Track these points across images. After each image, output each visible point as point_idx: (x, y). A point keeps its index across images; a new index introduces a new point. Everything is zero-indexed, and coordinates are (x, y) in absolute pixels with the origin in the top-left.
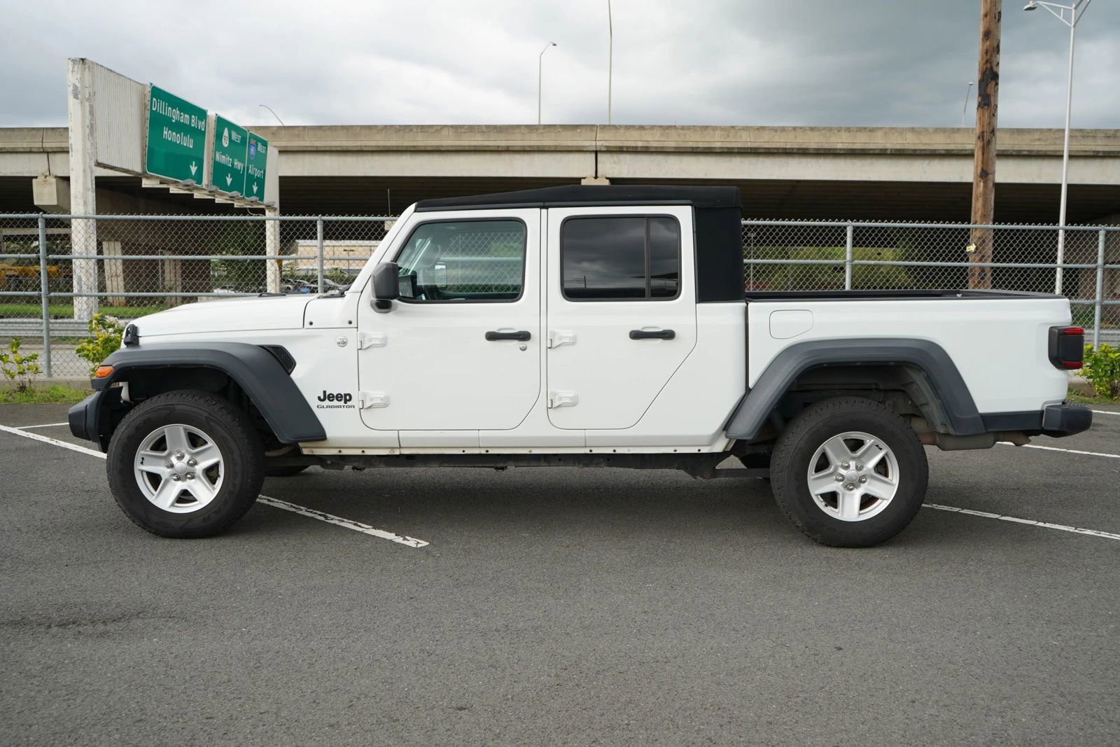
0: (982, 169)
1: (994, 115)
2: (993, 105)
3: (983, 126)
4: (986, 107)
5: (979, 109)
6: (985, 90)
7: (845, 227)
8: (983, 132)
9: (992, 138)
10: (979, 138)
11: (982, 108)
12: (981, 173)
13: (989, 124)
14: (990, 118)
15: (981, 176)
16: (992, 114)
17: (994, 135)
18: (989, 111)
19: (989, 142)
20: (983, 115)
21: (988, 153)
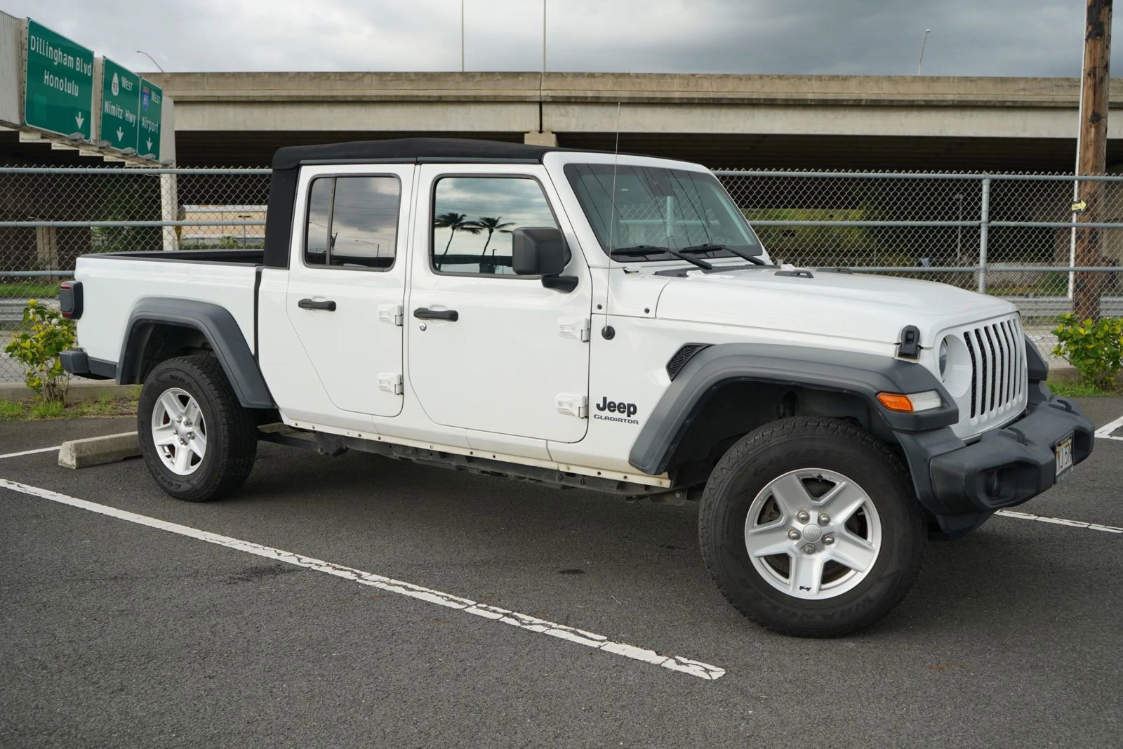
0: (1094, 111)
1: (1107, 47)
2: (1106, 35)
3: (1094, 60)
4: (1098, 38)
5: (1090, 40)
6: (1097, 18)
7: (980, 181)
8: (1094, 68)
9: (1105, 74)
10: (1089, 75)
11: (1093, 39)
12: (1092, 117)
13: (1103, 58)
14: (1103, 51)
15: (1092, 121)
16: (1105, 46)
17: (1107, 71)
18: (1102, 42)
19: (1102, 80)
20: (1095, 47)
21: (1101, 93)
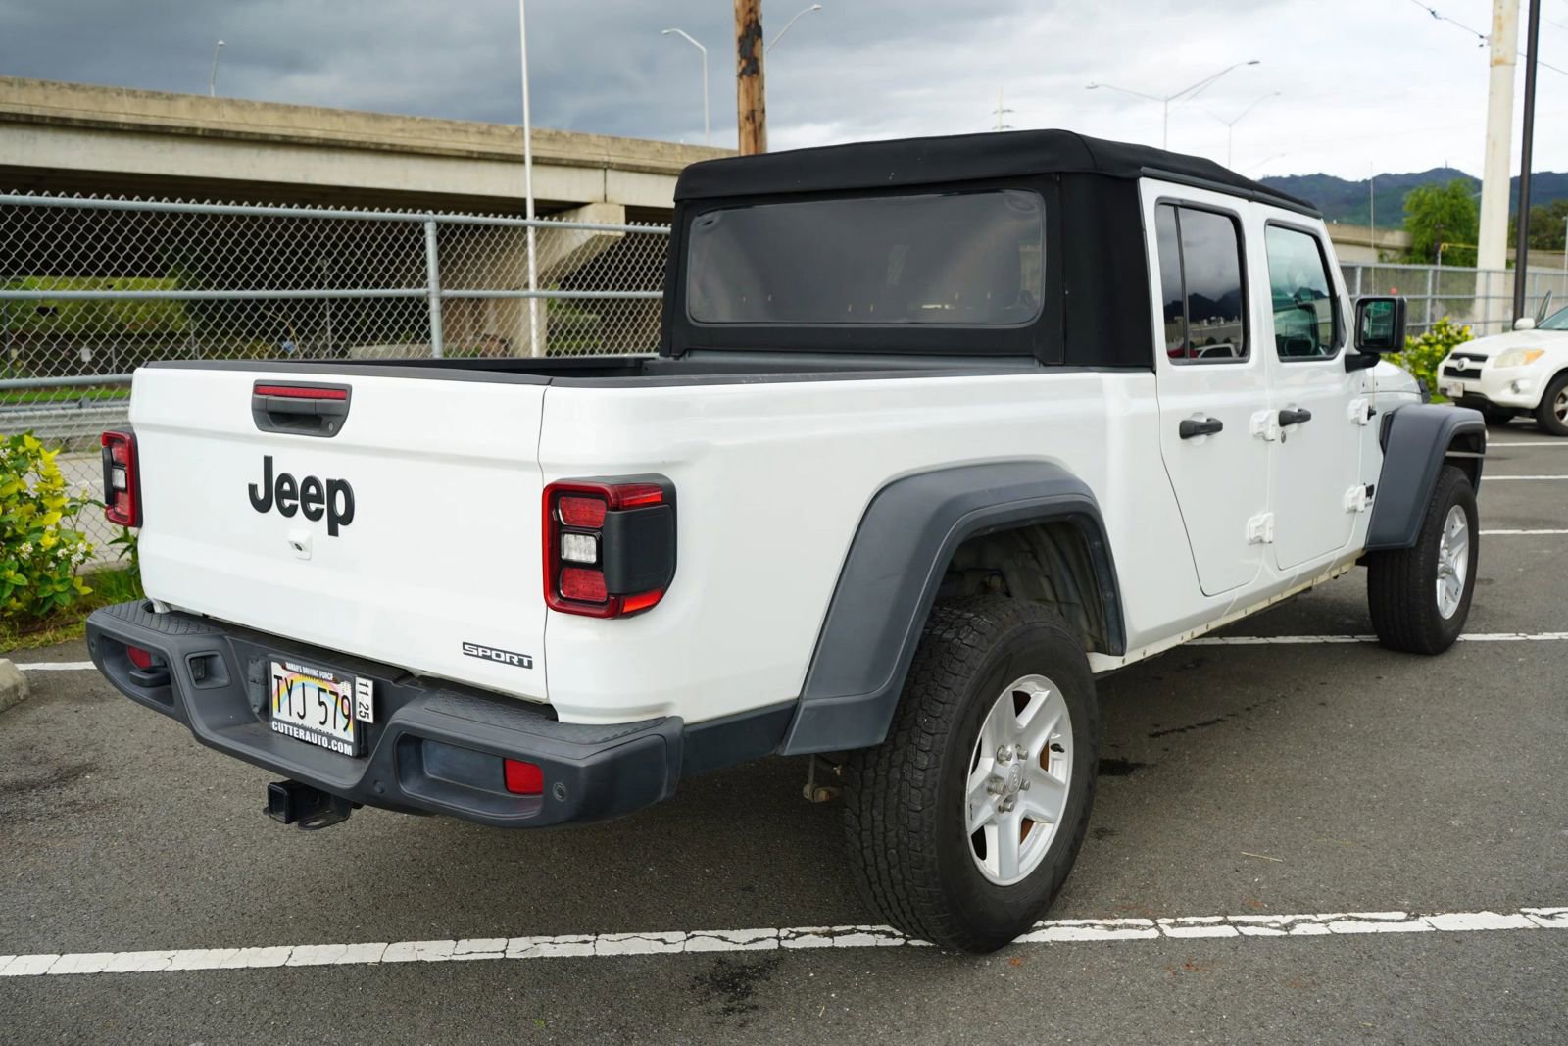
1: (761, 89)
2: (759, 73)
5: (744, 77)
6: (749, 50)
11: (749, 76)
20: (752, 86)
